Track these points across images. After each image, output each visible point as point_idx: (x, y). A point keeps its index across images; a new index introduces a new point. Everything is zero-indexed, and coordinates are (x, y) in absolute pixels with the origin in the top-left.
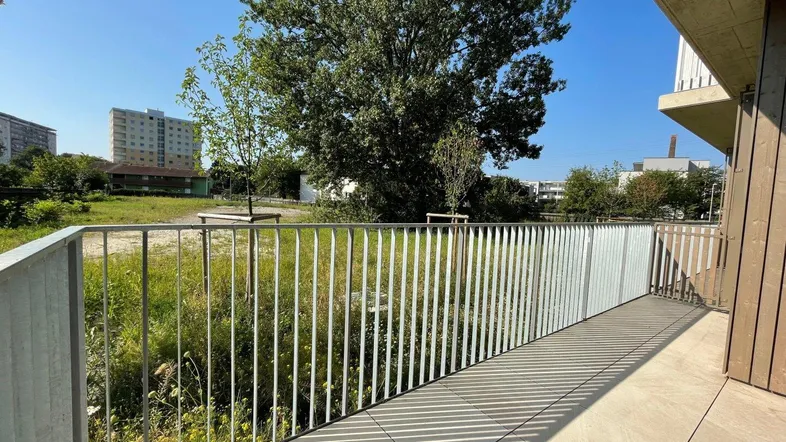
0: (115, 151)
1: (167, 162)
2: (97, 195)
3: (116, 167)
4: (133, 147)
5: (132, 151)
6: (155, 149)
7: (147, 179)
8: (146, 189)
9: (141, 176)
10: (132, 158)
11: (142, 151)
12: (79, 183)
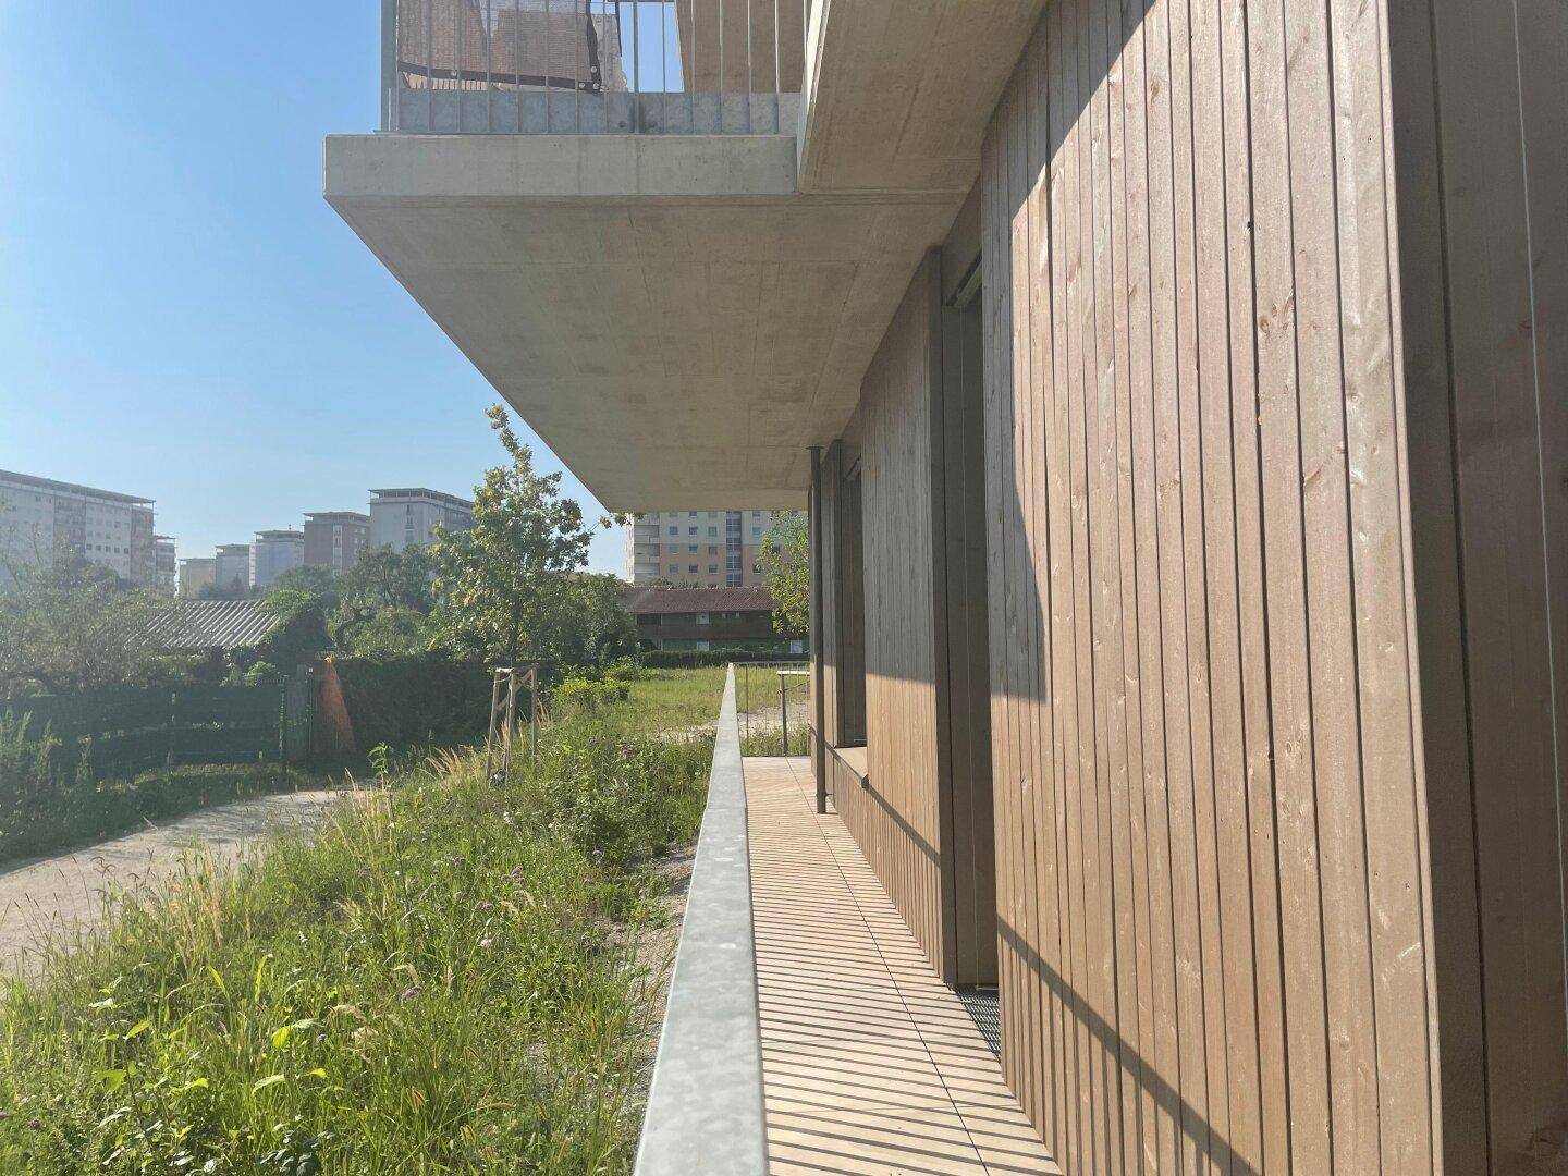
0: (637, 554)
1: (747, 572)
2: (625, 667)
3: (643, 596)
4: (673, 540)
5: (673, 548)
6: (721, 539)
7: (705, 621)
8: (704, 647)
9: (693, 615)
10: (673, 569)
11: (693, 548)
12: (591, 644)
